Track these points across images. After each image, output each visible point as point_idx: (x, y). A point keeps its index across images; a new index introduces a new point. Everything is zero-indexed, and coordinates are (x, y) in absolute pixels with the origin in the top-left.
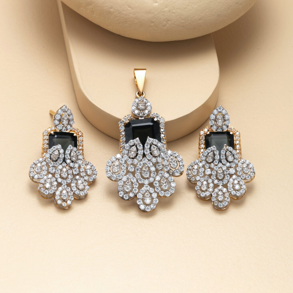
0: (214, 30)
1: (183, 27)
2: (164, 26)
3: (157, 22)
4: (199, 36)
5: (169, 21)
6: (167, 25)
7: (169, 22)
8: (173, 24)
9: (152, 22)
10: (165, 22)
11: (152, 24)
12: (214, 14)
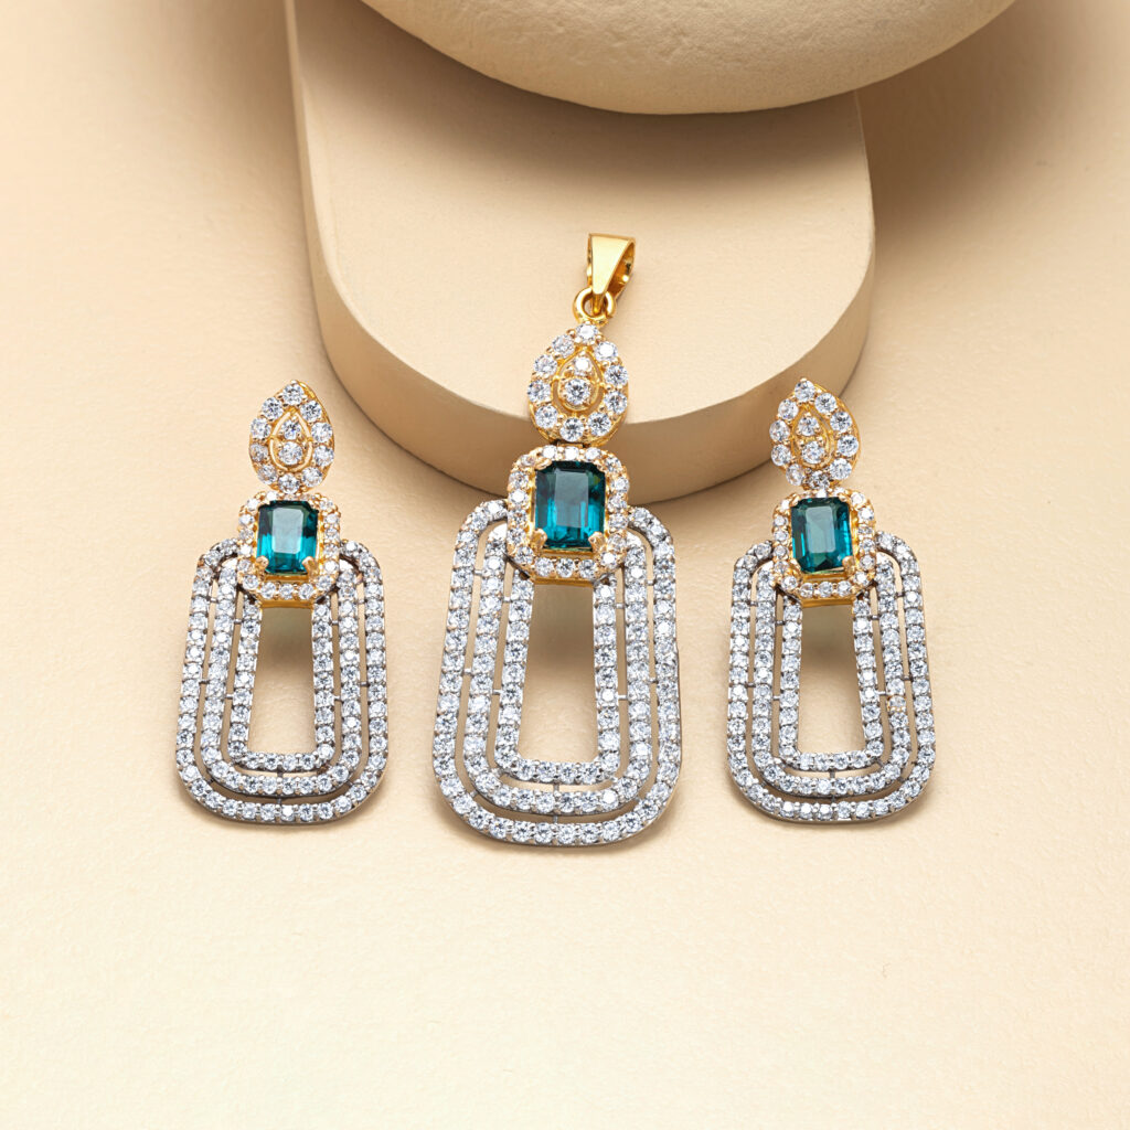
0: (863, 83)
1: (739, 60)
2: (662, 53)
3: (636, 37)
4: (803, 101)
5: (685, 35)
6: (678, 51)
7: (685, 40)
8: (700, 48)
9: (619, 37)
10: (668, 40)
11: (618, 45)
12: (860, 17)
